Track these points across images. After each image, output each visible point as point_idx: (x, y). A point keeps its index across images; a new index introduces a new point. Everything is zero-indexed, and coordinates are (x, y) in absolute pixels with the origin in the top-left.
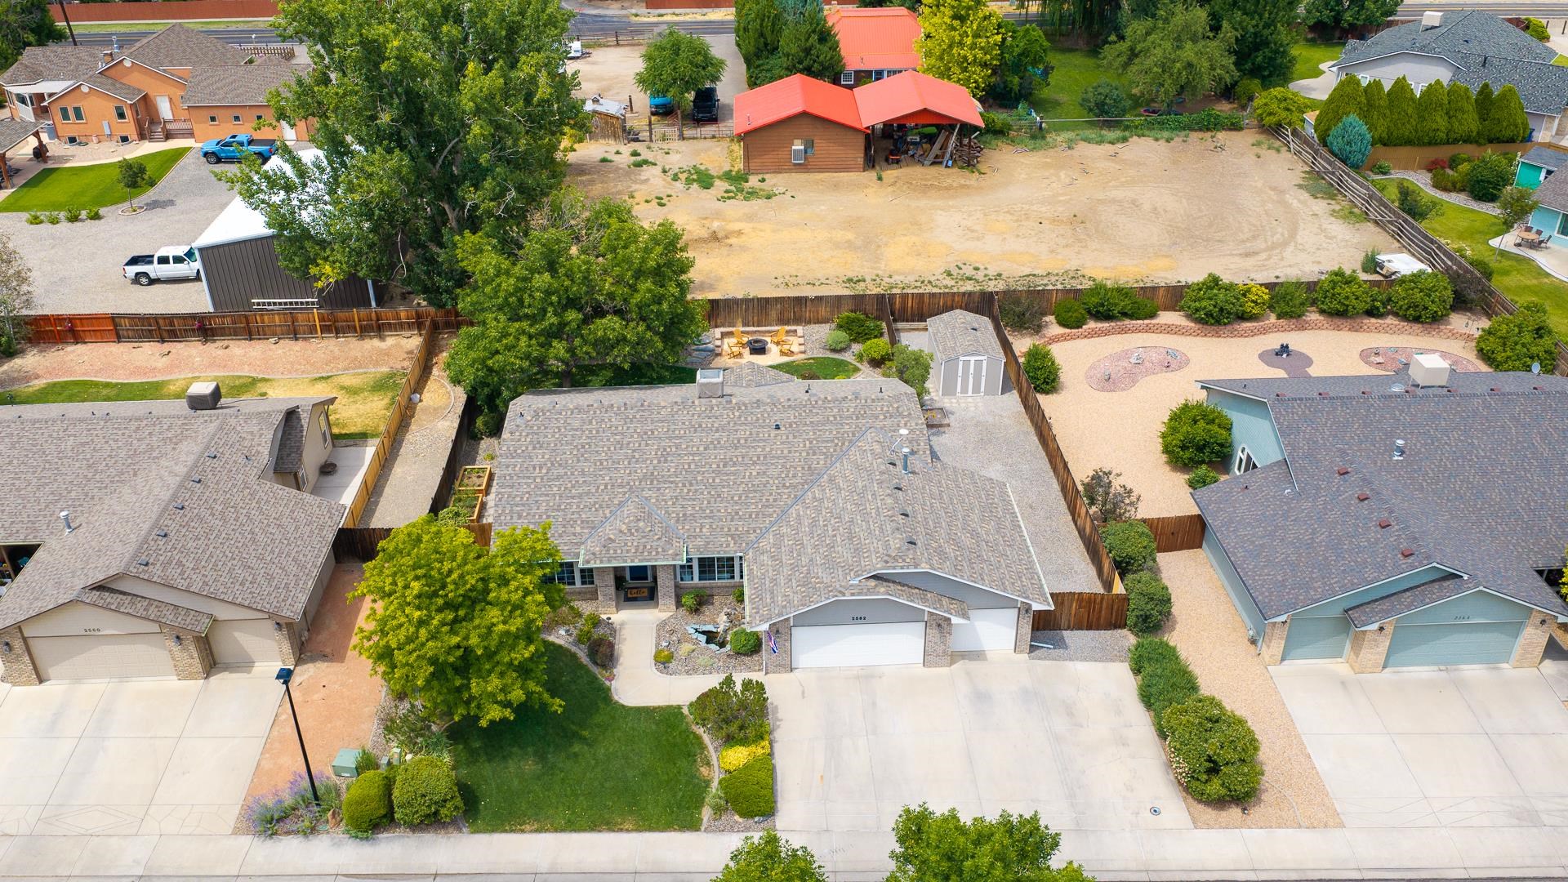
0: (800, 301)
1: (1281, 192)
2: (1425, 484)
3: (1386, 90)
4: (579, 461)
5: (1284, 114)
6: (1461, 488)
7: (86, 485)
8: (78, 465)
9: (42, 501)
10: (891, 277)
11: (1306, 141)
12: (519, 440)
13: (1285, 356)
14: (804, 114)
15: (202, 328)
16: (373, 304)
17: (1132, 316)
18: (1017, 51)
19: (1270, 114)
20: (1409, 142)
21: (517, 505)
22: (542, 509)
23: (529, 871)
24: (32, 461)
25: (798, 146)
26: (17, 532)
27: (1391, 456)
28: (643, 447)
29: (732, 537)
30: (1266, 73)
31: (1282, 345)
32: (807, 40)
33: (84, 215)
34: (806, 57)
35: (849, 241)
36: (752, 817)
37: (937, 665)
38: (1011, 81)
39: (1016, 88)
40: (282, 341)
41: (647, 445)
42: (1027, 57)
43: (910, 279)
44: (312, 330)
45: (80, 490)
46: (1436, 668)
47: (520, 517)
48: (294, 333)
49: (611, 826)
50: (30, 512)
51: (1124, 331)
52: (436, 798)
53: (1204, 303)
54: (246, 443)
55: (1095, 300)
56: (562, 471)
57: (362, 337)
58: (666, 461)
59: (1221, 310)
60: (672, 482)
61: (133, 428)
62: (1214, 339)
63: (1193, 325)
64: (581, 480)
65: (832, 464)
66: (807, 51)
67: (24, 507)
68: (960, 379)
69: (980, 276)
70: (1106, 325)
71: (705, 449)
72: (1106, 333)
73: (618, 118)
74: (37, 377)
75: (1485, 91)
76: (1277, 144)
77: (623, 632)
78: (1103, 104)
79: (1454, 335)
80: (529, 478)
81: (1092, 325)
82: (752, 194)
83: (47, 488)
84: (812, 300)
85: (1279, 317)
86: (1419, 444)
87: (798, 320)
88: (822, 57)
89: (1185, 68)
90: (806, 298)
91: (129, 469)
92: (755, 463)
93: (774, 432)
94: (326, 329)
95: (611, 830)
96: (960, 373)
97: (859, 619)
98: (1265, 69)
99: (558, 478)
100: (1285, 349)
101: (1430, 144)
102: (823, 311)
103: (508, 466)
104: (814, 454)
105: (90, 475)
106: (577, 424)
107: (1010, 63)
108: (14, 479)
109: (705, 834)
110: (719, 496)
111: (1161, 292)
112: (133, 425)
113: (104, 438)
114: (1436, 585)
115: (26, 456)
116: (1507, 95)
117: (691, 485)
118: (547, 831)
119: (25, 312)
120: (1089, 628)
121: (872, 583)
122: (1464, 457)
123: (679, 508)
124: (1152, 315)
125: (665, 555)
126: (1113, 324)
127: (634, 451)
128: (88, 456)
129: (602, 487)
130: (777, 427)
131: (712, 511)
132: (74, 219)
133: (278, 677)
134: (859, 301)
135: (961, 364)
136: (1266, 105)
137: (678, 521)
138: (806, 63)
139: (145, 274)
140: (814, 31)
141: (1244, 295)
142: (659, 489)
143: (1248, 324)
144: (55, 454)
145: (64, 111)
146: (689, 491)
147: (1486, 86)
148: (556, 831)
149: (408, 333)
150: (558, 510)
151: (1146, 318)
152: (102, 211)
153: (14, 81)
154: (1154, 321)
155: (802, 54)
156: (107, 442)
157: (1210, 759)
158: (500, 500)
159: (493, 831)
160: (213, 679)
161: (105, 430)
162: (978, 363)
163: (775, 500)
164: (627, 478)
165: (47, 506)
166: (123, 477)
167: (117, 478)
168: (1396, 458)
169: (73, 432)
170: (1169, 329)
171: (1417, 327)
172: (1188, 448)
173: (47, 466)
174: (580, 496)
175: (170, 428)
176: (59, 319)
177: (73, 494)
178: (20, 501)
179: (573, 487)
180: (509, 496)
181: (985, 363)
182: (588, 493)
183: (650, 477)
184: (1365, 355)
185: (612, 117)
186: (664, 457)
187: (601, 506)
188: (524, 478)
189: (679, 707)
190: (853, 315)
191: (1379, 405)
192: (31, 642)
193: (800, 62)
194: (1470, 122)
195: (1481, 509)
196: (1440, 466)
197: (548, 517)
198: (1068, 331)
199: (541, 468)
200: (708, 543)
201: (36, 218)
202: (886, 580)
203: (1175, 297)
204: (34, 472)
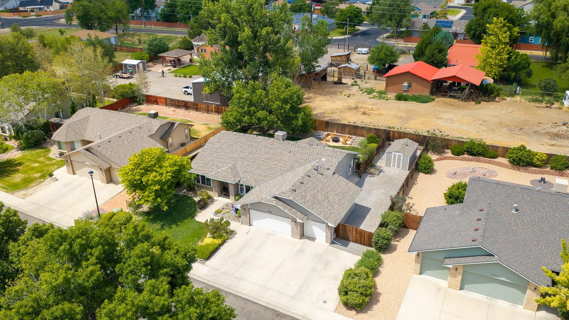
0: (356, 127)
2: (520, 224)
4: (227, 149)
6: (537, 230)
8: (113, 125)
10: (405, 129)
12: (214, 139)
13: (542, 183)
14: (408, 73)
15: (186, 105)
17: (484, 156)
21: (202, 157)
22: (209, 160)
25: (406, 84)
26: (91, 138)
27: (512, 210)
29: (256, 181)
31: (542, 178)
33: (187, 76)
36: (200, 258)
37: (295, 237)
38: (511, 74)
39: (513, 77)
40: (204, 113)
42: (520, 65)
44: (212, 111)
46: (486, 297)
47: (201, 160)
48: (208, 111)
51: (478, 161)
54: (152, 127)
55: (468, 146)
56: (220, 151)
58: (251, 154)
59: (520, 159)
60: (249, 161)
62: (517, 171)
63: (509, 164)
64: (224, 154)
65: (300, 167)
66: (433, 55)
68: (392, 161)
71: (264, 153)
72: (470, 160)
73: (354, 70)
74: (142, 111)
77: (215, 202)
78: (547, 86)
81: (466, 156)
82: (383, 98)
85: (551, 168)
86: (528, 209)
87: (355, 134)
88: (437, 58)
90: (358, 126)
92: (276, 161)
93: (288, 153)
94: (216, 111)
96: (392, 159)
97: (270, 212)
99: (218, 152)
100: (543, 180)
102: (364, 132)
104: (296, 162)
105: (114, 128)
106: (232, 138)
107: (512, 67)
110: (259, 168)
111: (500, 149)
112: (131, 118)
115: (104, 120)
117: (253, 163)
119: (146, 93)
120: (361, 244)
121: (274, 199)
122: (547, 219)
123: (247, 169)
124: (495, 157)
125: (231, 180)
126: (474, 157)
127: (244, 150)
128: (117, 123)
129: (228, 157)
130: (290, 152)
131: (254, 172)
132: (185, 77)
133: (89, 173)
135: (393, 155)
137: (243, 172)
138: (431, 60)
139: (187, 91)
140: (437, 49)
141: (534, 155)
142: (243, 162)
143: (534, 168)
144: (110, 121)
145: (202, 49)
150: (213, 161)
151: (490, 158)
152: (192, 76)
153: (195, 41)
156: (122, 120)
160: (108, 184)
161: (124, 117)
162: (399, 156)
163: (275, 173)
164: (236, 156)
168: (513, 212)
169: (117, 116)
170: (500, 164)
172: (452, 198)
174: (221, 159)
176: (154, 97)
179: (221, 155)
181: (402, 156)
182: (223, 158)
183: (243, 158)
185: (352, 69)
187: (224, 163)
190: (374, 136)
191: (519, 191)
192: (72, 162)
193: (430, 59)
195: (542, 241)
196: (533, 220)
198: (454, 156)
199: (215, 148)
200: (247, 181)
201: (176, 75)
202: (280, 200)
203: (505, 152)
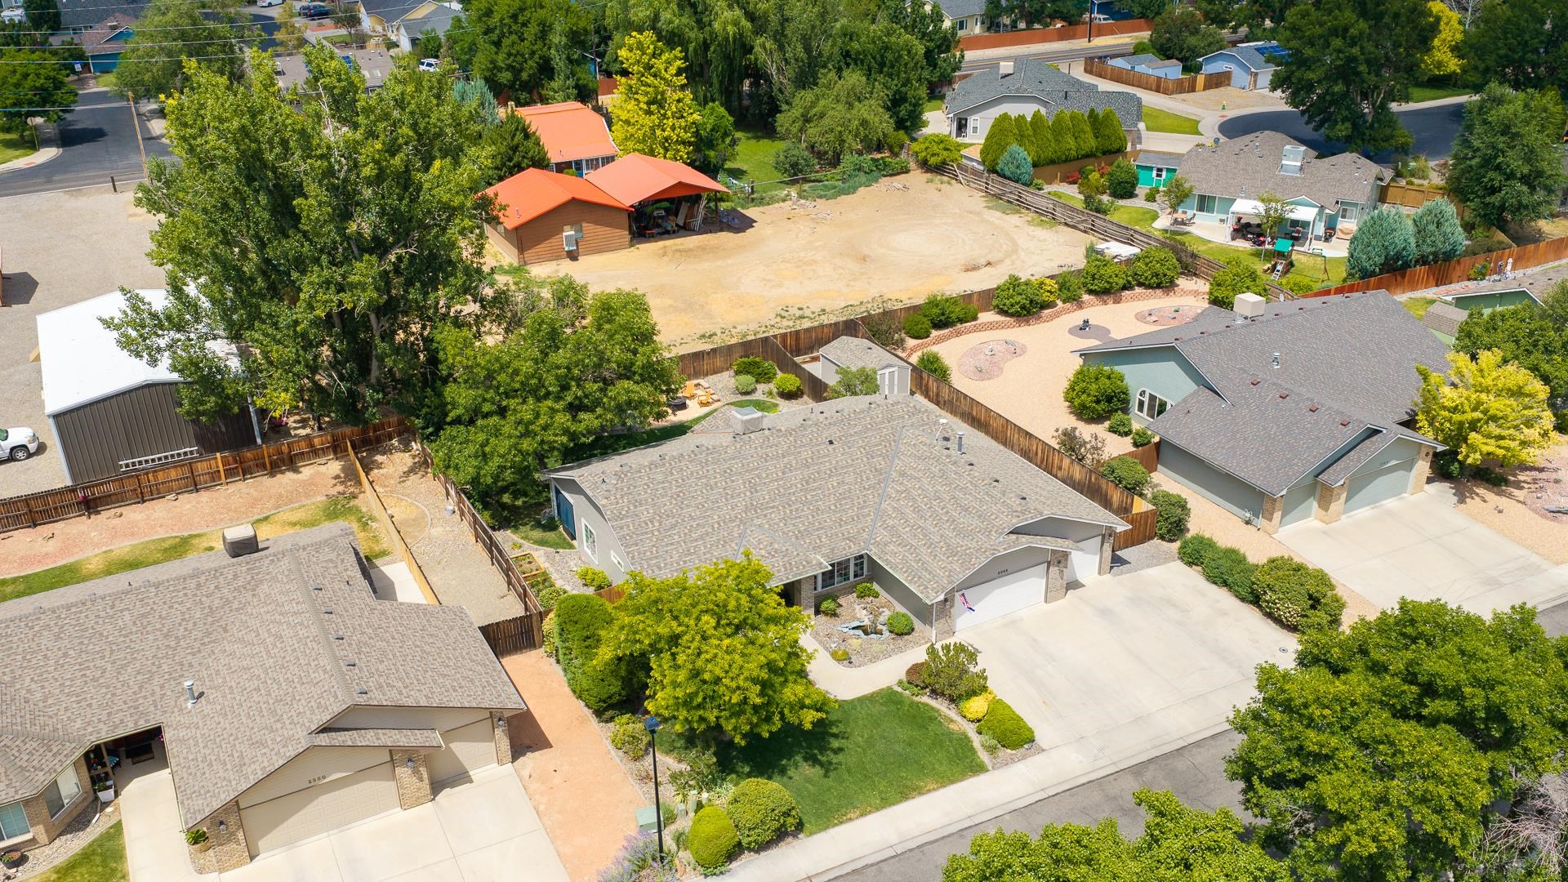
0: (697, 356)
1: (978, 214)
2: (1302, 381)
3: (1029, 120)
4: (682, 509)
5: (945, 153)
6: (1324, 379)
7: (174, 656)
8: (151, 637)
9: (131, 684)
11: (975, 172)
12: (617, 503)
13: (1087, 329)
14: (573, 201)
15: (84, 501)
16: (259, 441)
18: (709, 127)
19: (933, 155)
20: (1052, 162)
21: (651, 559)
22: (676, 557)
23: (885, 846)
24: (91, 647)
25: (569, 232)
26: (122, 721)
27: (1273, 367)
28: (730, 484)
29: (848, 539)
30: (908, 124)
31: (1084, 321)
32: (512, 139)
34: (515, 153)
35: (670, 306)
36: (1022, 746)
37: (1056, 599)
40: (180, 496)
41: (733, 481)
42: (717, 132)
43: (753, 327)
44: (215, 477)
45: (170, 662)
46: (1369, 508)
48: (194, 485)
49: (920, 791)
50: (124, 697)
51: (959, 334)
52: (784, 809)
53: (1018, 298)
55: (936, 311)
56: (673, 521)
57: (272, 474)
58: (757, 491)
60: (773, 507)
61: (193, 586)
62: (1027, 327)
64: (694, 524)
65: (892, 462)
66: (515, 149)
67: (114, 695)
69: (807, 313)
70: (946, 331)
71: (783, 473)
72: (948, 338)
75: (1093, 115)
76: (945, 179)
78: (797, 164)
79: (1185, 293)
80: (646, 533)
81: (937, 333)
83: (129, 670)
84: (708, 353)
85: (1064, 302)
86: (1283, 355)
87: (697, 374)
88: (530, 153)
89: (861, 125)
90: (703, 352)
91: (215, 627)
92: (830, 476)
93: (830, 447)
94: (231, 473)
95: (920, 794)
97: (1003, 573)
98: (907, 120)
99: (673, 527)
100: (1086, 323)
101: (1066, 161)
102: (719, 361)
103: (622, 528)
104: (873, 457)
105: (173, 644)
106: (660, 477)
108: (81, 670)
109: (996, 772)
110: (818, 509)
111: (975, 297)
112: (192, 584)
113: (165, 603)
114: (1367, 442)
115: (81, 643)
116: (1107, 116)
117: (790, 505)
118: (870, 812)
120: (1133, 545)
121: (1014, 537)
122: (1314, 358)
123: (791, 528)
124: (975, 317)
125: (811, 567)
126: (950, 329)
127: (725, 489)
128: (158, 626)
129: (716, 526)
130: (831, 442)
131: (820, 523)
134: (747, 347)
136: (927, 148)
137: (797, 538)
141: (1040, 287)
142: (765, 516)
144: (116, 633)
146: (791, 511)
147: (1092, 111)
148: (878, 810)
149: (322, 460)
150: (690, 554)
151: (971, 321)
154: (978, 322)
155: (511, 153)
156: (171, 607)
157: (1311, 597)
158: (633, 558)
159: (827, 828)
160: (440, 799)
161: (161, 596)
163: (865, 502)
164: (733, 514)
165: (141, 688)
166: (213, 637)
167: (206, 640)
168: (1276, 367)
169: (122, 606)
170: (991, 326)
171: (1159, 291)
173: (114, 647)
174: (701, 537)
175: (235, 576)
177: (165, 667)
178: (104, 690)
179: (690, 531)
180: (639, 553)
182: (707, 534)
183: (752, 507)
184: (1140, 317)
186: (753, 489)
187: (725, 542)
188: (642, 534)
189: (889, 688)
190: (746, 360)
192: (245, 814)
193: (510, 160)
194: (1090, 142)
196: (1304, 367)
197: (685, 562)
198: (920, 341)
199: (652, 522)
200: (833, 550)
202: (1018, 534)
203: (987, 299)
204: (103, 657)
